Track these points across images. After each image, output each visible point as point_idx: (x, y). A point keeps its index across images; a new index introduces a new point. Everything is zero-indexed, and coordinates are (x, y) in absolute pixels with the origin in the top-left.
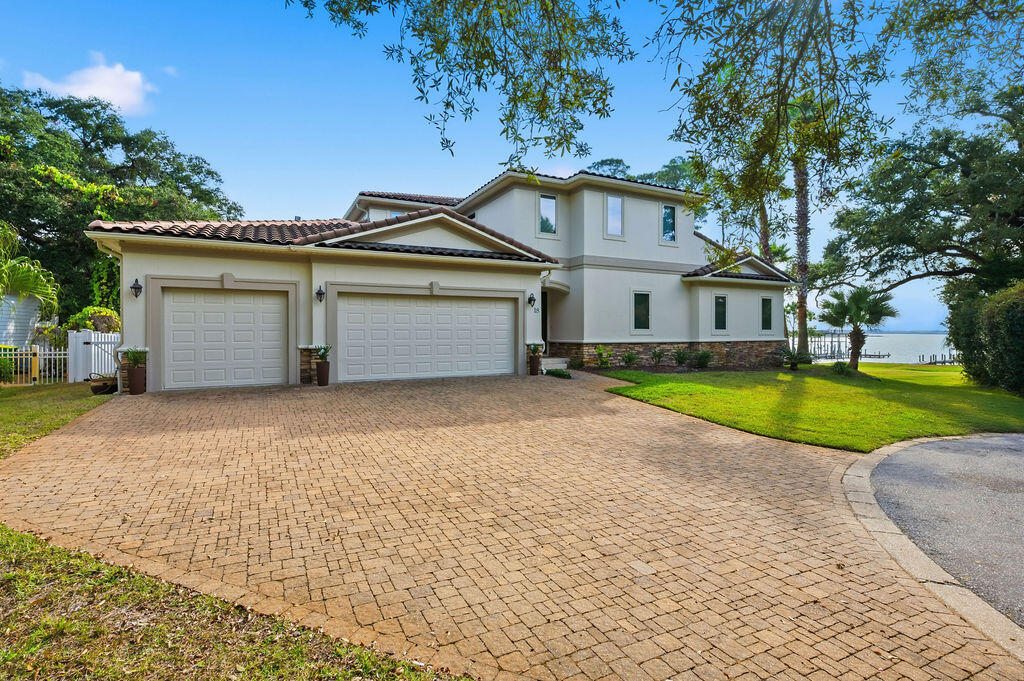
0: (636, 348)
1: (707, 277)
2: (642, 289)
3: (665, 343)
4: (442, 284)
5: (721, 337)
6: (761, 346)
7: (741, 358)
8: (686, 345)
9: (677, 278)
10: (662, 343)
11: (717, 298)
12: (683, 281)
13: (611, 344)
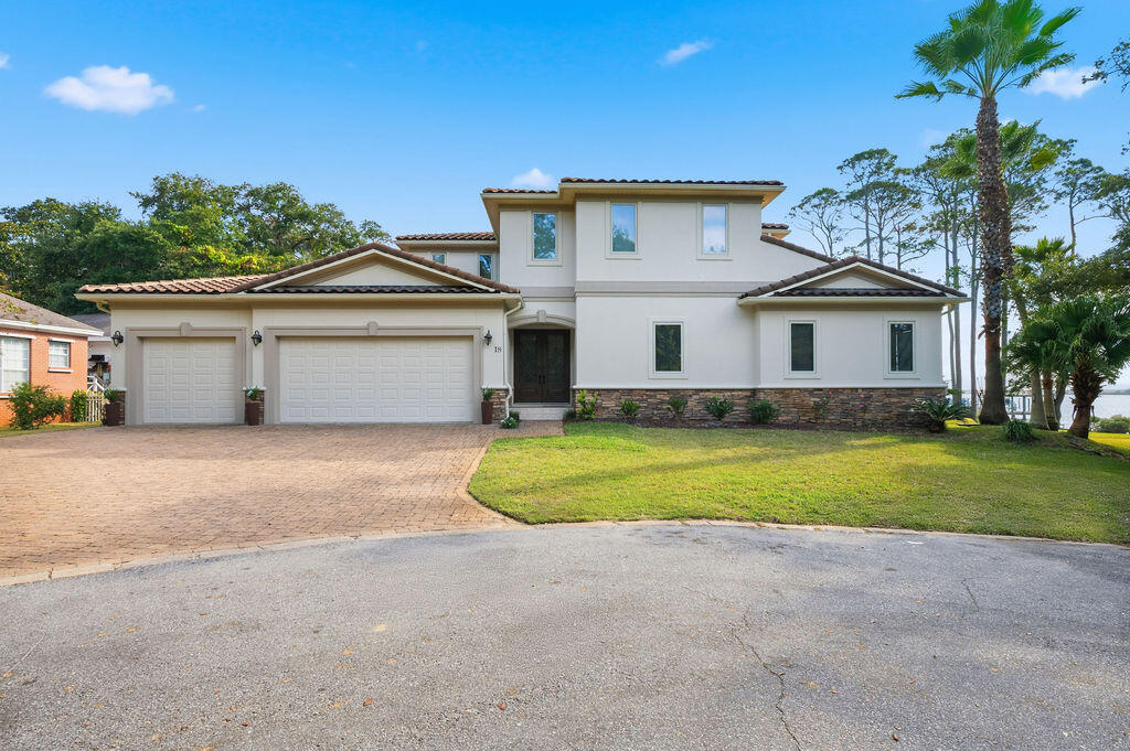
0: (658, 396)
1: (765, 297)
2: (668, 319)
3: (708, 390)
4: (380, 324)
5: (802, 380)
6: (888, 396)
7: (846, 413)
8: (748, 394)
9: (732, 301)
10: (702, 390)
11: (795, 327)
12: (740, 306)
13: (617, 390)
